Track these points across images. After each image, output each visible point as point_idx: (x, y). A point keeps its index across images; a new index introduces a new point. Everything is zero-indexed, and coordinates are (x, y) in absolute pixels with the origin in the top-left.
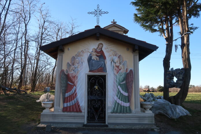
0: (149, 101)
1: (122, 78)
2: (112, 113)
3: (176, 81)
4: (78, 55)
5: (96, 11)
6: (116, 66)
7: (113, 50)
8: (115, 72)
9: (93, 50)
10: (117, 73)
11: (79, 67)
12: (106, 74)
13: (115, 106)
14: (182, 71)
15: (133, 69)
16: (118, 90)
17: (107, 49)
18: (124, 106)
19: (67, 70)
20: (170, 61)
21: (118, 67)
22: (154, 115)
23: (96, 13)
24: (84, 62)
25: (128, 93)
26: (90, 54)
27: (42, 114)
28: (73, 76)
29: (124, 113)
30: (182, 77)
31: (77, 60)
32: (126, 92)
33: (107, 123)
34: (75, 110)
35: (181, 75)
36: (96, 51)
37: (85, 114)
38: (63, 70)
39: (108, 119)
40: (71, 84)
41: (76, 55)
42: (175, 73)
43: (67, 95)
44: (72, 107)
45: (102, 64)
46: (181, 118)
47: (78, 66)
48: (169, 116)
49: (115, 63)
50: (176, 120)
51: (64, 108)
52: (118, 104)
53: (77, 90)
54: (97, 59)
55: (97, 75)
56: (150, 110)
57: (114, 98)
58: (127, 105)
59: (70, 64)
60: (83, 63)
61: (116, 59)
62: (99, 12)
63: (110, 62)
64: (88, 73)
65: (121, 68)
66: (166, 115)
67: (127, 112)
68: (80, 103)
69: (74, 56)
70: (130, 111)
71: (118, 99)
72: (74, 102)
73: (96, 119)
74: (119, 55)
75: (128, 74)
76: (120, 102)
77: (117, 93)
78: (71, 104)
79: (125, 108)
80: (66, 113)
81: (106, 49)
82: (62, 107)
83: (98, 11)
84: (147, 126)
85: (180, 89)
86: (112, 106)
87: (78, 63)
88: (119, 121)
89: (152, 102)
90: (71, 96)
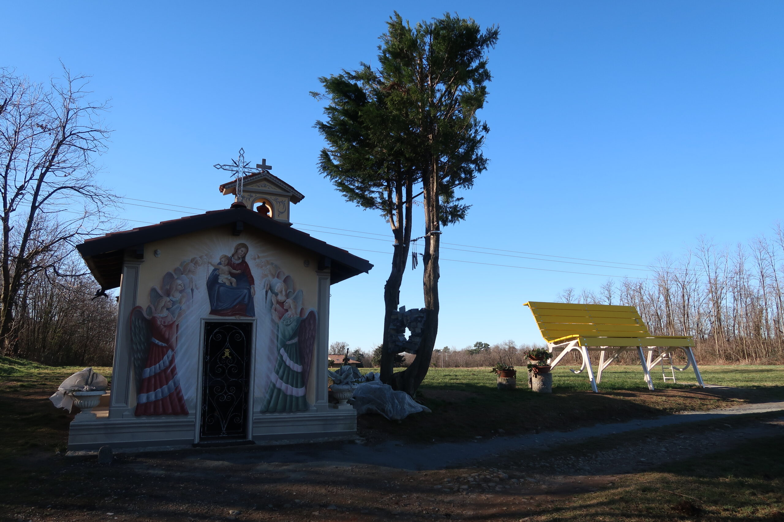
0: (347, 383)
1: (289, 330)
2: (263, 412)
3: (410, 337)
4: (183, 270)
5: (235, 163)
6: (278, 302)
7: (272, 264)
8: (275, 317)
9: (223, 260)
10: (280, 318)
11: (184, 300)
12: (254, 320)
13: (271, 397)
14: (422, 315)
15: (315, 309)
16: (279, 358)
17: (257, 260)
18: (291, 396)
19: (149, 308)
20: (401, 289)
21: (282, 304)
22: (355, 413)
23: (235, 169)
24: (197, 289)
25: (301, 366)
26: (215, 270)
27: (73, 426)
28: (166, 324)
29: (291, 411)
30: (421, 329)
31: (179, 282)
32: (297, 363)
33: (250, 438)
34: (170, 411)
35: (419, 324)
36: (229, 263)
37: (195, 418)
38: (140, 307)
39: (253, 427)
40: (160, 343)
41: (176, 270)
42: (408, 318)
43: (148, 372)
44: (161, 402)
45: (245, 296)
46: (411, 417)
47: (181, 300)
48: (387, 415)
49: (276, 295)
50: (400, 422)
51: (139, 406)
52: (279, 390)
53: (177, 360)
54: (231, 283)
55: (228, 323)
56: (348, 403)
57: (268, 377)
58: (299, 392)
59: (160, 292)
60: (196, 291)
61: (279, 285)
62: (244, 167)
63: (264, 291)
64: (207, 317)
65: (290, 307)
66: (382, 413)
67: (298, 410)
68: (183, 392)
69: (171, 271)
70: (306, 407)
71: (279, 380)
72: (169, 389)
73: (224, 430)
74: (286, 275)
75: (304, 321)
76: (284, 386)
77: (277, 367)
78: (160, 396)
79: (294, 399)
80: (144, 419)
81: (255, 259)
82: (132, 402)
83: (241, 165)
84: (340, 437)
85: (415, 355)
86: (265, 397)
87: (181, 292)
88: (280, 431)
89: (354, 384)
90: (159, 373)
